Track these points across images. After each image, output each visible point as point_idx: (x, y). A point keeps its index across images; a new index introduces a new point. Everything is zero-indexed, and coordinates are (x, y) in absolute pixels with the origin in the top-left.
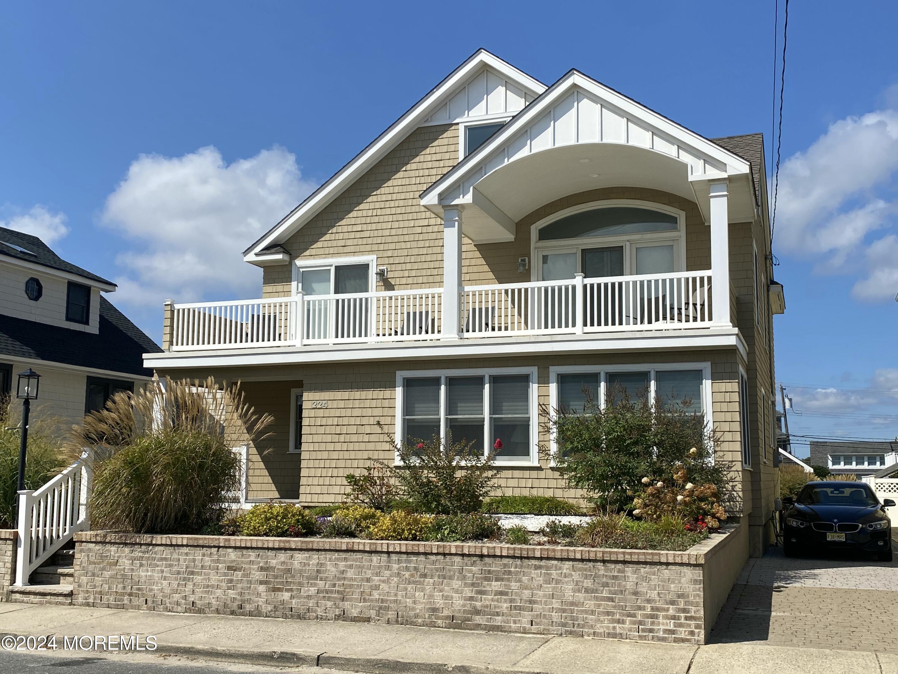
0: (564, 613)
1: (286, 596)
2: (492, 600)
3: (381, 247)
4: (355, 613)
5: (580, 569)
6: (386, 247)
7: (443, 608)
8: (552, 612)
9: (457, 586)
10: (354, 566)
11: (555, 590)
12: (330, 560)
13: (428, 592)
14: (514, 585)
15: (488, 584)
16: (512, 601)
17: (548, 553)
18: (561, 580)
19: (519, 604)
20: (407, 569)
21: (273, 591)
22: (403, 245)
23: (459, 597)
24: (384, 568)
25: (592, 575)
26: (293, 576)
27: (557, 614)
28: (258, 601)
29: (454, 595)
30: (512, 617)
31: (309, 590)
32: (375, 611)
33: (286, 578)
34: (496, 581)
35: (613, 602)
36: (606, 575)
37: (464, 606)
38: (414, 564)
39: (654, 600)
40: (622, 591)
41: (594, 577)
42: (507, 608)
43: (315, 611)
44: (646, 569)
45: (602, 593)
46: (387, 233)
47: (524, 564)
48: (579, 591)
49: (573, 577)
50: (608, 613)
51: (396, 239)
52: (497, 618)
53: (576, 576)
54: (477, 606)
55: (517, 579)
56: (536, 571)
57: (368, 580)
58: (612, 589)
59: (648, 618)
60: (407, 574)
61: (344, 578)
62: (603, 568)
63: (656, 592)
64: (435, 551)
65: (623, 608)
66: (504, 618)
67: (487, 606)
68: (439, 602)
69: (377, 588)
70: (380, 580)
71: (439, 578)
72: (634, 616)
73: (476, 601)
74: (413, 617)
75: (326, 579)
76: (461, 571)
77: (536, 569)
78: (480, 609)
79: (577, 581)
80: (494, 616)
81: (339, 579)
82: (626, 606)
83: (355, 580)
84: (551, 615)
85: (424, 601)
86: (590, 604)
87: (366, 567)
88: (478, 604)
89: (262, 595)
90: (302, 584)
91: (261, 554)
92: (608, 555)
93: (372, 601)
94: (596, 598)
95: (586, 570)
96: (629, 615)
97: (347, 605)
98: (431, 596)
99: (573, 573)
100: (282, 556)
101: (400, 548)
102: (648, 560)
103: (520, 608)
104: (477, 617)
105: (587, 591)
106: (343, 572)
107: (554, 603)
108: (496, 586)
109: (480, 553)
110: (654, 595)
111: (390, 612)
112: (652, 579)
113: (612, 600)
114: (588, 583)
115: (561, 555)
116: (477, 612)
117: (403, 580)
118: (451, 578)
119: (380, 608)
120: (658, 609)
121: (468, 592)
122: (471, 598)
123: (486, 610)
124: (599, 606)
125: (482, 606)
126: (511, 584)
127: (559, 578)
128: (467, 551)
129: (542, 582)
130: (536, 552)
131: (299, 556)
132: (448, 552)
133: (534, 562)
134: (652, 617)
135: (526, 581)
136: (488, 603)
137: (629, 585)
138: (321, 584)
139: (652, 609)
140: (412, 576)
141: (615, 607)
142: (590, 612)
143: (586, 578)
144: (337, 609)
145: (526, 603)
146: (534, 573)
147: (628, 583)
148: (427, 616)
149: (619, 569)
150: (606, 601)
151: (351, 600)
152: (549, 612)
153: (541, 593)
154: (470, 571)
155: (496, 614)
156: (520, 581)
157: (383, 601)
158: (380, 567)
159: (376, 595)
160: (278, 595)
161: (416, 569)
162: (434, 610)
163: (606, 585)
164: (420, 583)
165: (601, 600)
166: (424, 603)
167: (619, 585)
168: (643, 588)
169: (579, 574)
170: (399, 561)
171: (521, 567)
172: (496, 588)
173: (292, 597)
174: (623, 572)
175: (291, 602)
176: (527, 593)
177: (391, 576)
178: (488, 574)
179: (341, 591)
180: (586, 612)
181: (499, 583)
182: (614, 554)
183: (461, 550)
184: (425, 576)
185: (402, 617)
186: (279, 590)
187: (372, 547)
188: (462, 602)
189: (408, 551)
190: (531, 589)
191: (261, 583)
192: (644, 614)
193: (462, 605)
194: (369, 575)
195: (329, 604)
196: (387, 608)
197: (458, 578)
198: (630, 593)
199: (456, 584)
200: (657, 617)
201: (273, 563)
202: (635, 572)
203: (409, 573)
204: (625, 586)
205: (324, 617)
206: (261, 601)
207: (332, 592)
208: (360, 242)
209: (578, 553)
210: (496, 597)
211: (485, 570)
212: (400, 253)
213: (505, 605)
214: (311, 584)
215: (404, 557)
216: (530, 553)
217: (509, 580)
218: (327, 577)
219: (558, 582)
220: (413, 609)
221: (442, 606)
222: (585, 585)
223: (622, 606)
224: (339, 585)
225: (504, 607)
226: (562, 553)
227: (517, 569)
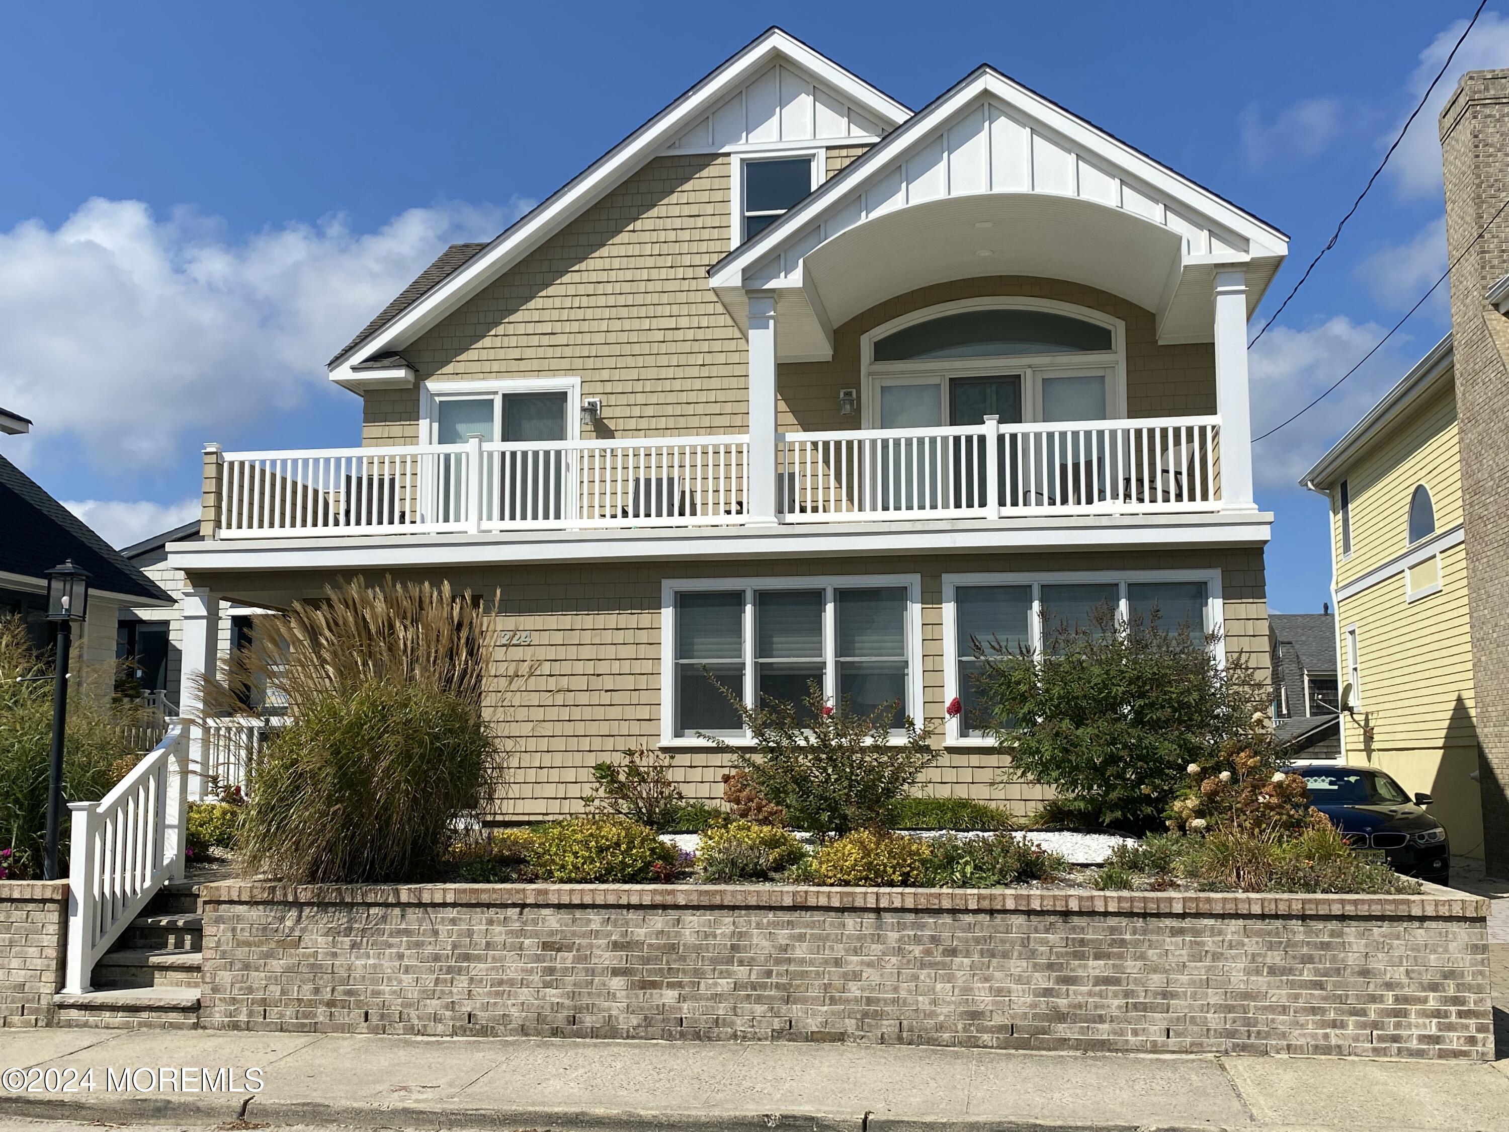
0: (1230, 1012)
1: (669, 996)
2: (1090, 994)
3: (590, 363)
4: (813, 1024)
5: (1259, 933)
6: (599, 363)
7: (991, 1011)
8: (1208, 1012)
9: (1019, 969)
10: (808, 936)
11: (1210, 973)
12: (759, 926)
13: (960, 983)
14: (1132, 966)
15: (1080, 966)
16: (1127, 994)
17: (1197, 905)
18: (1222, 954)
19: (1142, 1000)
20: (917, 940)
21: (642, 988)
22: (631, 362)
23: (1024, 991)
24: (869, 940)
25: (1281, 943)
26: (683, 959)
27: (1216, 1016)
28: (610, 1009)
29: (1014, 986)
30: (1130, 1023)
31: (716, 984)
32: (853, 1021)
33: (668, 962)
34: (1097, 957)
35: (1322, 989)
36: (1308, 942)
37: (1034, 1005)
38: (931, 929)
39: (1400, 983)
40: (1339, 969)
41: (1287, 946)
42: (1119, 1007)
43: (731, 1024)
44: (1383, 929)
45: (1301, 975)
46: (599, 338)
47: (1150, 927)
48: (1258, 972)
49: (1246, 948)
50: (1314, 1011)
51: (616, 350)
52: (1100, 1026)
53: (1252, 945)
54: (1060, 1005)
55: (1138, 954)
56: (1173, 939)
57: (838, 963)
58: (1320, 966)
59: (1389, 1016)
60: (917, 951)
61: (789, 961)
62: (1301, 929)
63: (1402, 968)
64: (973, 906)
65: (1341, 1000)
66: (1115, 1025)
67: (1080, 1006)
68: (984, 999)
69: (856, 976)
70: (862, 963)
71: (982, 957)
72: (1363, 1013)
73: (1058, 997)
74: (931, 1029)
75: (751, 962)
76: (1025, 942)
77: (1173, 935)
78: (1065, 1010)
79: (1253, 954)
80: (1095, 1022)
81: (778, 962)
82: (1347, 996)
83: (811, 963)
84: (1206, 1018)
85: (953, 998)
86: (1280, 996)
87: (833, 937)
88: (1062, 1003)
89: (618, 995)
90: (702, 973)
91: (613, 917)
92: (1313, 906)
93: (848, 1001)
94: (1292, 984)
95: (1269, 933)
96: (1354, 1013)
97: (796, 1010)
98: (967, 990)
99: (1246, 940)
100: (658, 921)
101: (903, 900)
102: (1389, 913)
103: (1145, 1007)
104: (1061, 1027)
105: (1272, 971)
106: (785, 949)
107: (1210, 994)
108: (1096, 967)
109: (1064, 909)
110: (1398, 974)
111: (885, 1022)
112: (1395, 946)
113: (1320, 986)
114: (1275, 958)
115: (1223, 908)
116: (1060, 1017)
117: (909, 961)
118: (1005, 955)
119: (866, 1014)
120: (1406, 1000)
121: (1042, 980)
122: (1047, 992)
123: (1079, 1012)
124: (1296, 997)
125: (1069, 1006)
126: (1126, 964)
127: (1219, 950)
128: (1038, 904)
129: (1185, 959)
130: (1174, 905)
131: (693, 920)
132: (999, 907)
133: (1168, 922)
134: (1396, 1013)
135: (1155, 958)
136: (1080, 999)
137: (1352, 959)
138: (741, 972)
139: (1397, 999)
140: (928, 952)
141: (1325, 999)
142: (1280, 1009)
143: (1270, 949)
144: (776, 1020)
145: (1155, 998)
146: (1170, 942)
147: (1350, 954)
148: (960, 1027)
149: (1333, 930)
150: (1310, 989)
151: (804, 1001)
152: (1202, 1011)
153: (1184, 978)
154: (1044, 942)
155: (1097, 1019)
156: (1143, 957)
157: (869, 1001)
158: (860, 938)
159: (854, 990)
160: (651, 994)
161: (934, 939)
162: (975, 1015)
163: (1310, 959)
164: (944, 966)
165: (1301, 987)
166: (954, 1003)
167: (1334, 959)
168: (1378, 963)
169: (1257, 943)
170: (901, 926)
171: (1145, 932)
172: (1097, 973)
173: (682, 999)
174: (1340, 934)
175: (680, 1009)
176: (1156, 980)
177: (884, 954)
178: (1080, 946)
179: (784, 984)
180: (1271, 1009)
181: (1102, 962)
182: (1324, 903)
183: (1024, 903)
184: (952, 952)
185: (911, 1030)
186: (654, 985)
187: (845, 899)
188: (1029, 999)
189: (920, 907)
190: (1166, 971)
191: (616, 972)
192: (1382, 1010)
193: (1031, 1005)
194: (839, 950)
195: (759, 1009)
196: (879, 1015)
197: (1020, 954)
198: (1353, 973)
199: (1017, 965)
200: (1405, 1014)
201: (640, 933)
202: (1361, 935)
203: (921, 947)
204: (1343, 961)
205: (749, 1035)
206: (616, 1008)
207: (764, 986)
208: (550, 352)
209: (1256, 904)
210: (1098, 988)
211: (1074, 939)
212: (625, 374)
213: (1116, 1002)
214: (721, 972)
215: (911, 917)
216: (1162, 906)
217: (1120, 956)
218: (752, 958)
219: (1216, 957)
220: (932, 1015)
221: (991, 1008)
222: (1269, 960)
223: (1340, 996)
224: (777, 974)
225: (1113, 1007)
226: (1224, 905)
227: (1137, 936)
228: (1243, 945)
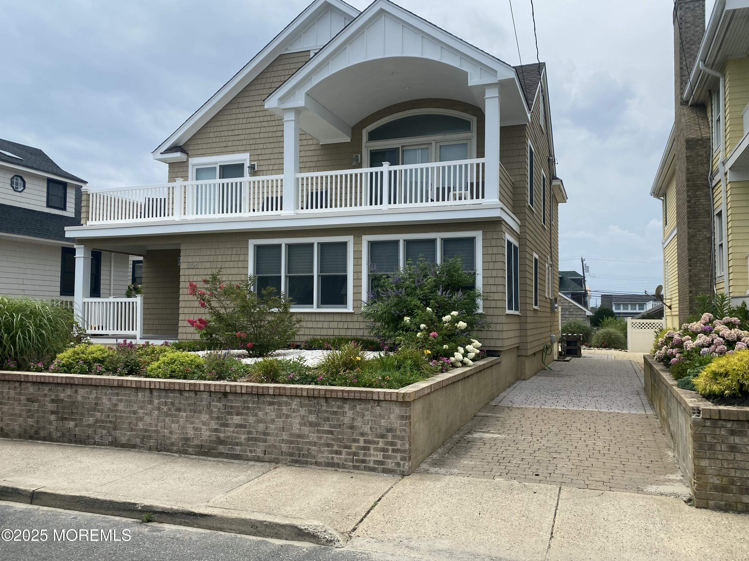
0: (291, 444)
1: (72, 424)
2: (233, 432)
3: (253, 147)
4: (124, 440)
5: (306, 405)
7: (193, 438)
8: (282, 443)
9: (205, 419)
10: (124, 400)
11: (285, 424)
12: (106, 395)
13: (181, 424)
14: (252, 419)
15: (230, 418)
16: (249, 433)
17: (280, 391)
18: (290, 415)
19: (254, 436)
20: (166, 403)
21: (62, 420)
22: (269, 146)
23: (207, 429)
24: (147, 403)
25: (316, 410)
26: (77, 408)
27: (285, 445)
28: (50, 428)
29: (203, 427)
30: (249, 447)
31: (89, 420)
32: (139, 440)
33: (72, 409)
34: (238, 414)
35: (332, 434)
36: (328, 411)
37: (210, 436)
38: (172, 399)
39: (367, 433)
40: (340, 425)
41: (318, 412)
42: (245, 439)
43: (94, 438)
44: (362, 406)
45: (323, 427)
46: (257, 136)
47: (260, 401)
48: (305, 425)
49: (300, 413)
50: (328, 445)
51: (263, 141)
52: (236, 447)
53: (303, 411)
54: (221, 436)
55: (254, 414)
56: (270, 407)
57: (135, 413)
58: (332, 423)
59: (361, 450)
60: (165, 409)
61: (116, 411)
62: (325, 404)
63: (369, 426)
64: (187, 389)
65: (340, 440)
66: (243, 447)
67: (229, 437)
68: (191, 433)
69: (141, 419)
70: (144, 413)
71: (191, 412)
72: (350, 447)
73: (220, 433)
74: (169, 445)
75: (102, 411)
76: (209, 406)
77: (270, 405)
78: (223, 439)
79: (303, 416)
80: (235, 446)
81: (112, 411)
82: (343, 439)
83: (124, 412)
84: (281, 446)
85: (178, 431)
86: (313, 437)
87: (133, 401)
88: (222, 435)
89: (53, 423)
90: (84, 415)
91: (53, 388)
92: (330, 393)
93: (137, 430)
94: (319, 431)
95: (311, 406)
96: (346, 447)
97: (118, 433)
98: (184, 428)
99: (301, 409)
100: (69, 391)
101: (160, 385)
102: (363, 398)
103: (256, 439)
104: (221, 447)
105: (311, 424)
106: (115, 405)
107: (284, 435)
108: (237, 419)
109: (224, 391)
110: (367, 429)
111: (151, 441)
112: (366, 414)
113: (331, 433)
114: (312, 418)
115: (291, 393)
116: (221, 442)
117: (162, 413)
118: (200, 412)
119: (144, 437)
120: (369, 442)
121: (214, 425)
122: (216, 430)
123: (228, 440)
124: (320, 438)
125: (225, 437)
126: (249, 418)
127: (289, 413)
128: (213, 388)
129: (274, 417)
130: (270, 390)
131: (82, 391)
132: (197, 390)
133: (268, 399)
134: (366, 448)
135: (261, 416)
136: (229, 434)
137: (347, 420)
138: (98, 415)
139: (365, 441)
140: (169, 409)
141: (333, 440)
142: (313, 444)
143: (311, 414)
144: (110, 437)
145: (260, 435)
146: (268, 409)
147: (346, 418)
148: (180, 445)
149: (339, 405)
150: (327, 434)
151: (121, 429)
152: (280, 443)
153: (273, 426)
154: (216, 406)
155: (235, 444)
156: (256, 415)
157: (146, 431)
158: (143, 402)
159: (141, 425)
160: (65, 423)
161: (172, 404)
162: (187, 439)
163: (327, 419)
164: (176, 416)
165: (323, 433)
166: (179, 433)
167: (338, 420)
168: (358, 423)
169: (305, 410)
170: (160, 397)
171: (258, 403)
172: (237, 422)
173: (76, 426)
174: (342, 408)
175: (75, 430)
176: (261, 426)
177: (153, 410)
178: (231, 409)
179: (114, 421)
180: (310, 443)
181: (239, 417)
182: (334, 392)
183: (208, 388)
184: (179, 410)
185: (161, 445)
186: (66, 419)
187: (137, 384)
188: (208, 433)
189: (166, 388)
190: (266, 422)
191: (52, 413)
192: (358, 446)
193: (209, 436)
194: (135, 408)
195: (104, 432)
196: (150, 437)
197: (206, 412)
198: (346, 427)
199: (205, 417)
200: (368, 449)
201: (62, 396)
202: (351, 409)
203: (167, 407)
204: (342, 421)
205: (100, 444)
206: (52, 428)
207: (106, 422)
208: (237, 143)
209: (305, 391)
210: (237, 429)
211: (228, 405)
212: (267, 151)
213: (243, 437)
214: (91, 415)
215: (163, 394)
216: (264, 391)
217: (247, 415)
218: (103, 409)
219: (287, 416)
220: (170, 438)
221: (192, 436)
222: (310, 419)
223: (340, 438)
224: (112, 417)
225: (243, 439)
226: (291, 391)
227: (254, 405)
228: (299, 411)
